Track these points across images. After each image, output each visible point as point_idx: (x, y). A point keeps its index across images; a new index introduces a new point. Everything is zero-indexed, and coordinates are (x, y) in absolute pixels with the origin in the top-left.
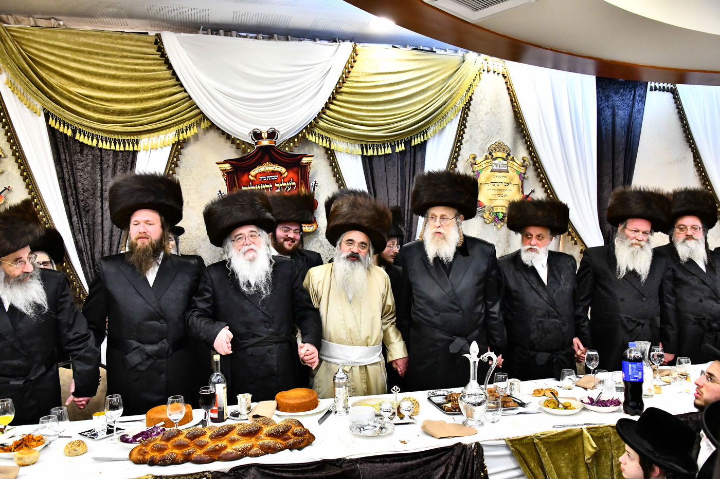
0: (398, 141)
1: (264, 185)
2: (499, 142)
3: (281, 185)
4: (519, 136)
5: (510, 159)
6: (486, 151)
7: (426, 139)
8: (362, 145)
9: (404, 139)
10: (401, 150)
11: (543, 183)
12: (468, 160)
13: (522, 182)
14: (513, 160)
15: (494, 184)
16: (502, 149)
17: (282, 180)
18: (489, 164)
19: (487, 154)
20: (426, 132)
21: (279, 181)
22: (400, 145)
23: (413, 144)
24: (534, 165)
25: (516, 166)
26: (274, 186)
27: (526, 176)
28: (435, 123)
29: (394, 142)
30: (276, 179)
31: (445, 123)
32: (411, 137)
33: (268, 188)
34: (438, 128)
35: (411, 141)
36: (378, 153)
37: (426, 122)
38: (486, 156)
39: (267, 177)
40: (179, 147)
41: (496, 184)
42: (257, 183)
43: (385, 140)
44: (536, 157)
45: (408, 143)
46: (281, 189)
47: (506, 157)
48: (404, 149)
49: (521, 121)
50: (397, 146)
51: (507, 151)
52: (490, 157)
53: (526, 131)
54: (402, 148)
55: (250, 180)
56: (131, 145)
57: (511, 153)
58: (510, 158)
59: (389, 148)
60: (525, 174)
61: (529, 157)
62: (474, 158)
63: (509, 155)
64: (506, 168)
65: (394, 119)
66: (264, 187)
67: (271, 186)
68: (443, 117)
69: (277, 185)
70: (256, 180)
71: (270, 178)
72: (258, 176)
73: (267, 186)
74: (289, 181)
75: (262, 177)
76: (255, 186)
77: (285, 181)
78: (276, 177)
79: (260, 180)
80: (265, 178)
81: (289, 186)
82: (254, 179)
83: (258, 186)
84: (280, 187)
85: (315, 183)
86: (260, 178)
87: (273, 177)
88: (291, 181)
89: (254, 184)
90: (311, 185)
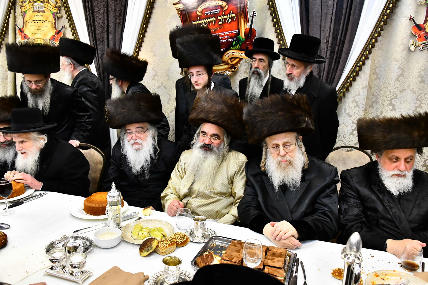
1: (209, 19)
3: (223, 17)
17: (224, 13)
21: (221, 13)
26: (217, 18)
30: (218, 12)
33: (212, 21)
39: (211, 11)
42: (203, 17)
46: (222, 21)
55: (198, 15)
66: (209, 20)
67: (214, 19)
69: (219, 18)
70: (202, 15)
71: (214, 12)
72: (204, 10)
73: (211, 19)
74: (230, 13)
75: (207, 12)
76: (202, 21)
77: (226, 14)
78: (218, 11)
79: (206, 15)
80: (209, 13)
81: (230, 18)
82: (201, 14)
83: (204, 20)
84: (222, 19)
85: (253, 13)
86: (205, 13)
87: (216, 11)
88: (231, 13)
89: (201, 19)
90: (249, 15)
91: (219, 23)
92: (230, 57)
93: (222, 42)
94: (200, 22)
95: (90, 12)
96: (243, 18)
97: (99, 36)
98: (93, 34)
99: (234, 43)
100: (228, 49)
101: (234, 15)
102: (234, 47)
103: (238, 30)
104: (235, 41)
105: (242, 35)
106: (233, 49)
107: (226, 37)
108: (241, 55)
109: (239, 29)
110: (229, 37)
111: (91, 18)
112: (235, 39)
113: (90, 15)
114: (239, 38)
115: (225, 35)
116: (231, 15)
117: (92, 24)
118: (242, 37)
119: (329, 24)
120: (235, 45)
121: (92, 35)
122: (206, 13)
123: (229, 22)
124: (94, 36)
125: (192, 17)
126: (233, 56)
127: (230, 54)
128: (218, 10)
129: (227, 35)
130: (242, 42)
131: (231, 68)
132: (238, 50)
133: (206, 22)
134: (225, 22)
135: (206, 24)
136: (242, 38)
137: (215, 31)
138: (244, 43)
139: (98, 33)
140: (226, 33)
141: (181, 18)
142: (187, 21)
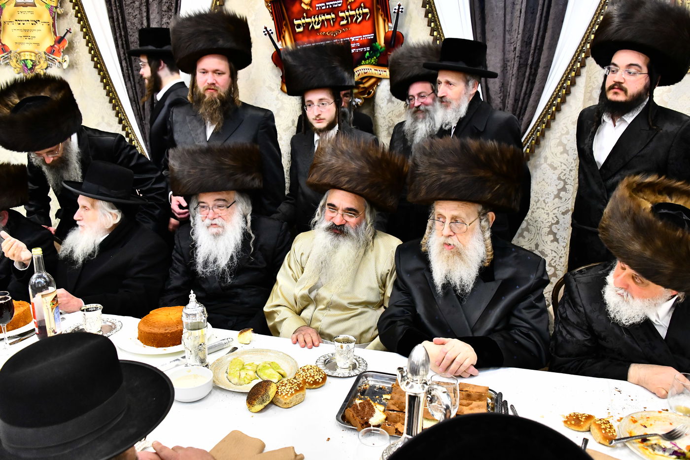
1: (324, 15)
3: (347, 14)
17: (349, 7)
21: (344, 7)
26: (337, 15)
30: (340, 5)
33: (329, 19)
39: (327, 4)
42: (313, 13)
46: (347, 19)
55: (304, 10)
66: (323, 18)
67: (333, 16)
69: (341, 14)
70: (311, 9)
71: (332, 5)
72: (314, 3)
73: (328, 17)
74: (360, 7)
75: (320, 5)
76: (311, 18)
77: (354, 8)
78: (339, 3)
79: (317, 9)
80: (324, 6)
81: (359, 15)
82: (309, 8)
83: (314, 18)
84: (346, 16)
85: (399, 8)
86: (317, 5)
87: (336, 4)
88: (362, 7)
89: (309, 16)
90: (392, 11)
91: (342, 23)
92: (360, 77)
94: (308, 20)
95: (118, 4)
96: (382, 15)
97: (134, 46)
99: (367, 54)
100: (357, 64)
101: (366, 10)
102: (367, 61)
103: (373, 35)
104: (369, 51)
105: (381, 41)
106: (366, 64)
108: (379, 73)
109: (375, 33)
110: (358, 44)
111: (119, 14)
112: (368, 49)
113: (116, 10)
114: (377, 47)
116: (362, 9)
117: (121, 25)
118: (380, 45)
120: (368, 58)
121: (122, 44)
122: (318, 7)
123: (358, 21)
125: (293, 13)
126: (366, 75)
127: (360, 71)
129: (356, 42)
130: (380, 53)
131: (362, 93)
132: (374, 65)
133: (319, 20)
134: (352, 21)
135: (318, 24)
136: (380, 47)
137: (334, 35)
138: (383, 54)
140: (353, 39)
141: (271, 13)
142: (284, 19)
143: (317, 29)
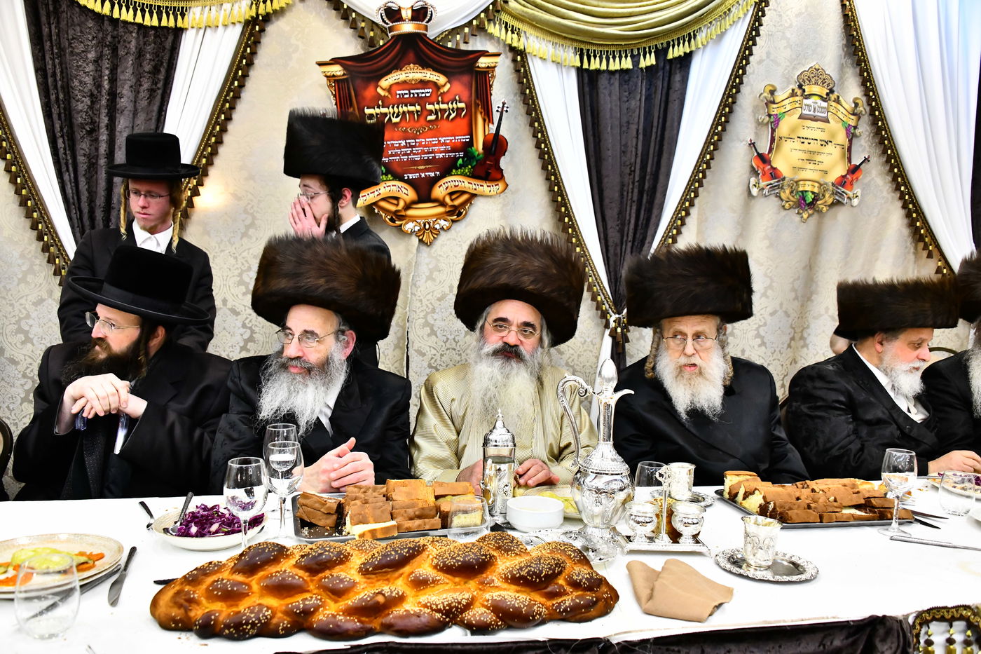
0: (645, 48)
1: (406, 106)
2: (817, 67)
3: (437, 107)
4: (849, 61)
5: (833, 99)
6: (793, 81)
7: (693, 48)
8: (582, 50)
9: (656, 46)
10: (649, 64)
11: (885, 145)
12: (761, 94)
13: (850, 141)
14: (837, 101)
15: (802, 140)
16: (820, 81)
17: (440, 99)
18: (798, 105)
19: (795, 87)
20: (695, 36)
21: (434, 98)
22: (648, 55)
23: (670, 56)
24: (872, 114)
25: (842, 113)
26: (423, 108)
27: (857, 132)
28: (711, 23)
29: (638, 49)
30: (428, 95)
31: (728, 24)
32: (668, 43)
33: (413, 112)
34: (714, 31)
35: (666, 50)
36: (608, 66)
37: (696, 18)
38: (793, 90)
39: (412, 91)
40: (257, 28)
41: (806, 141)
42: (391, 101)
43: (623, 43)
44: (875, 100)
45: (661, 53)
46: (436, 114)
47: (827, 94)
48: (654, 63)
49: (855, 33)
50: (642, 57)
51: (828, 85)
52: (799, 92)
53: (863, 53)
54: (650, 60)
55: (380, 97)
56: (171, 17)
57: (835, 89)
58: (833, 97)
59: (629, 58)
60: (855, 128)
61: (864, 99)
62: (772, 92)
63: (832, 91)
64: (825, 115)
65: (640, 6)
66: (405, 109)
67: (418, 108)
68: (725, 13)
69: (429, 107)
70: (389, 96)
71: (417, 93)
72: (394, 88)
73: (411, 108)
74: (453, 100)
75: (403, 92)
76: (388, 108)
77: (446, 100)
78: (429, 92)
79: (398, 96)
80: (406, 94)
81: (453, 109)
82: (387, 94)
83: (393, 108)
84: (436, 110)
85: (503, 107)
86: (398, 92)
87: (423, 93)
88: (456, 100)
89: (386, 104)
90: (495, 109)
91: (430, 118)
92: (449, 191)
93: (434, 157)
94: (384, 110)
96: (481, 113)
98: (62, 111)
99: (460, 161)
100: (446, 172)
102: (460, 170)
103: (469, 137)
104: (462, 158)
105: (479, 146)
106: (458, 175)
107: (442, 148)
108: (474, 187)
109: (471, 135)
110: (449, 148)
112: (462, 154)
114: (473, 154)
115: (440, 144)
116: (456, 103)
118: (477, 150)
119: (634, 140)
120: (461, 166)
122: (400, 94)
123: (451, 117)
124: (63, 115)
125: (364, 98)
126: (456, 189)
127: (448, 184)
128: (426, 90)
129: (445, 144)
131: (450, 213)
132: (468, 176)
133: (399, 112)
134: (442, 116)
135: (397, 117)
136: (477, 153)
137: (418, 133)
138: (481, 163)
139: (80, 108)
140: (442, 140)
141: (335, 96)
142: (351, 105)
143: (396, 123)
